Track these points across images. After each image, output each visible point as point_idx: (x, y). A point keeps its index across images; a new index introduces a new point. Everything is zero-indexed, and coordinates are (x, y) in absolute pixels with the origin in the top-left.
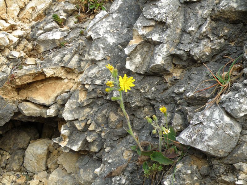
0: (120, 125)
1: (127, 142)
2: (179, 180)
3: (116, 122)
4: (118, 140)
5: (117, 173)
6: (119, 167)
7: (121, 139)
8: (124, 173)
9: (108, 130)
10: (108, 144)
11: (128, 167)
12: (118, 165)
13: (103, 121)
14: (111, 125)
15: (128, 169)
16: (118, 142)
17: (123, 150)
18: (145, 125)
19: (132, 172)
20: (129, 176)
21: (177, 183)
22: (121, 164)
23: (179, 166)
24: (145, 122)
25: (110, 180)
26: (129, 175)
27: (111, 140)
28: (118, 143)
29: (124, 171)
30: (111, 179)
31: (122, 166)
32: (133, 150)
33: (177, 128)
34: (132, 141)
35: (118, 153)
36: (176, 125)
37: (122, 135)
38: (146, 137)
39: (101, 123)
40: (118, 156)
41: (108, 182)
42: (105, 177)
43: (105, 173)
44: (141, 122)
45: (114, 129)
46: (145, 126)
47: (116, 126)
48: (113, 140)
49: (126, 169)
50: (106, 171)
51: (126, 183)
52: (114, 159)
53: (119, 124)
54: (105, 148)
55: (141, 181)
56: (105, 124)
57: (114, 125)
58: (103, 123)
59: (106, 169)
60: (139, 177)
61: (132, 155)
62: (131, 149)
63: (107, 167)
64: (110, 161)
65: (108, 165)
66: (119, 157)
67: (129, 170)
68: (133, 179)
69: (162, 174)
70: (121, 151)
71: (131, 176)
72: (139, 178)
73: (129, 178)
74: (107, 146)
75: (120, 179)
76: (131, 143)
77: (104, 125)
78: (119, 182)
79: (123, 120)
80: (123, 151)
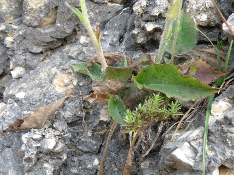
0: (49, 20)
1: (63, 58)
2: (222, 146)
3: (42, 11)
4: (42, 53)
5: (36, 122)
6: (42, 109)
7: (49, 53)
8: (53, 122)
9: (20, 30)
10: (20, 60)
11: (65, 111)
12: (38, 104)
13: (11, 9)
14: (28, 18)
15: (63, 114)
16: (42, 58)
17: (53, 72)
18: (109, 17)
19: (72, 123)
20: (66, 130)
21: (216, 155)
22: (47, 102)
23: (220, 107)
24: (109, 12)
25: (16, 139)
26: (65, 127)
27: (28, 54)
28: (43, 60)
29: (53, 119)
30: (19, 137)
31: (50, 107)
32: (77, 73)
33: (198, 17)
34: (76, 53)
35: (40, 79)
36: (197, 10)
37: (52, 42)
38: (110, 44)
39: (5, 14)
40: (40, 86)
41: (12, 144)
42: (4, 131)
43: (6, 121)
44: (100, 12)
45: (35, 27)
46: (109, 20)
47: (41, 20)
48: (31, 53)
49: (59, 114)
50: (9, 116)
51: (57, 149)
52: (30, 92)
53: (47, 15)
54: (12, 70)
55: (96, 145)
56: (16, 17)
57: (36, 19)
58: (11, 13)
59: (8, 113)
60: (90, 134)
61: (75, 83)
62: (73, 69)
63: (12, 109)
64: (20, 95)
65: (16, 104)
66: (42, 87)
67: (66, 117)
68: (75, 138)
69: (160, 129)
70: (49, 76)
71: (69, 131)
72: (90, 137)
73: (67, 135)
74: (16, 65)
75: (44, 136)
76: (73, 59)
77: (12, 18)
78: (39, 145)
79: (57, 8)
80: (53, 76)
